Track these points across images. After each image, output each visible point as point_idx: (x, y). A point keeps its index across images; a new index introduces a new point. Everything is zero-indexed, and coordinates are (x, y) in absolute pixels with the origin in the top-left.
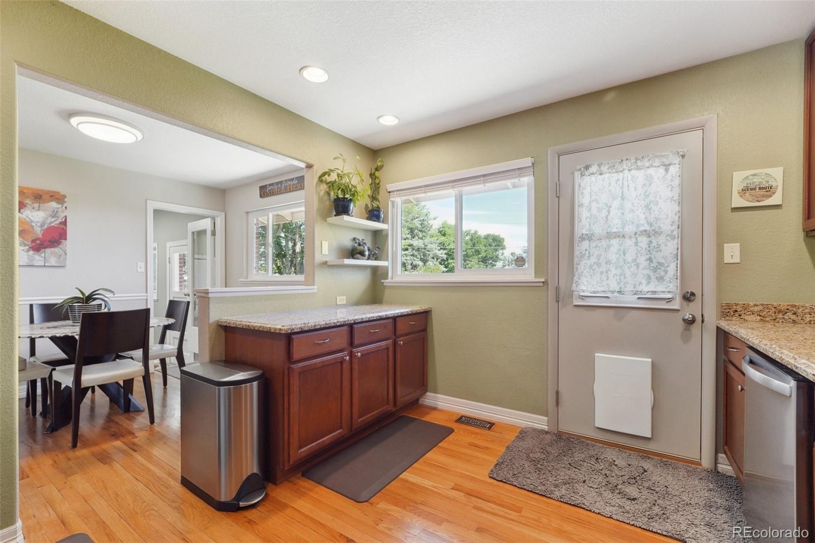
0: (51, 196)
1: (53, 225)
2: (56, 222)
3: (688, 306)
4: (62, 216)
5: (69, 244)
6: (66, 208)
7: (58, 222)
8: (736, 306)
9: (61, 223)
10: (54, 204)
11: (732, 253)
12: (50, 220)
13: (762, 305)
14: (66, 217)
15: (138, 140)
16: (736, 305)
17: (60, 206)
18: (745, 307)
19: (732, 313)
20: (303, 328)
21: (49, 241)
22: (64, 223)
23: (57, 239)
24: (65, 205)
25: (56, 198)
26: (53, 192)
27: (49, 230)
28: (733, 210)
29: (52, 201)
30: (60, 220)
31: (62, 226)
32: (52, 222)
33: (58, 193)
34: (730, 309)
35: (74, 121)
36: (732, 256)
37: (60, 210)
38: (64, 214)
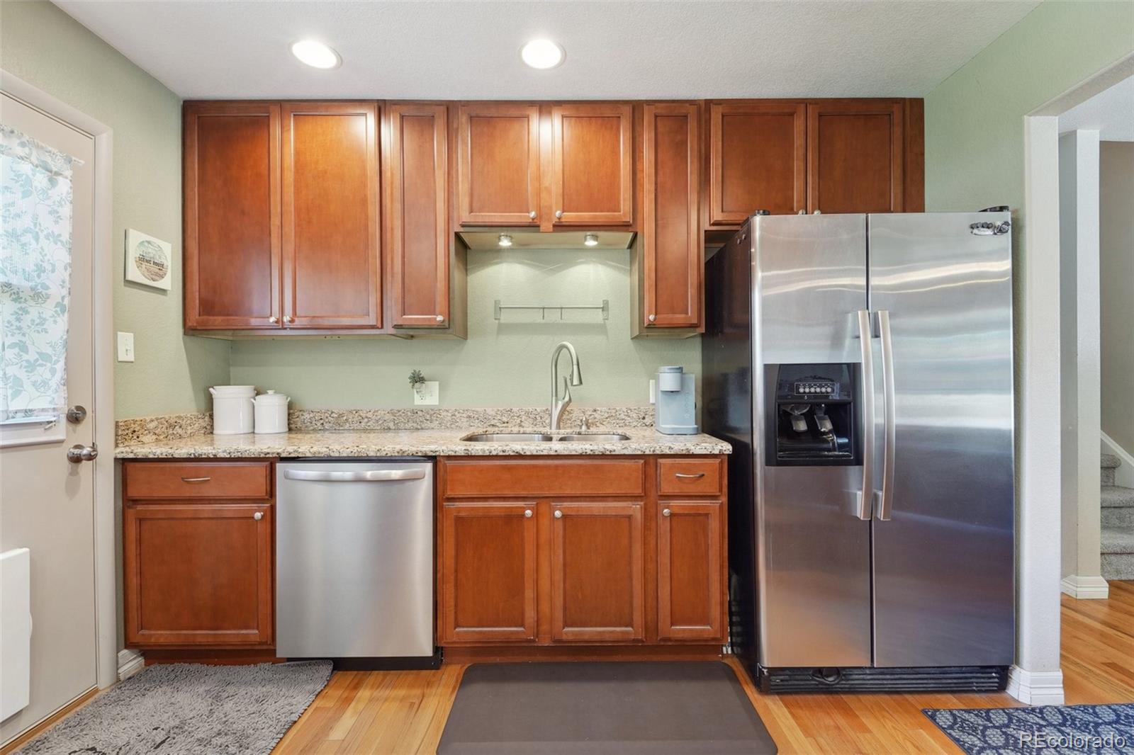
3: (75, 431)
8: (134, 424)
11: (126, 346)
13: (157, 419)
16: (135, 422)
18: (143, 424)
19: (131, 435)
28: (127, 284)
34: (128, 429)
36: (127, 350)
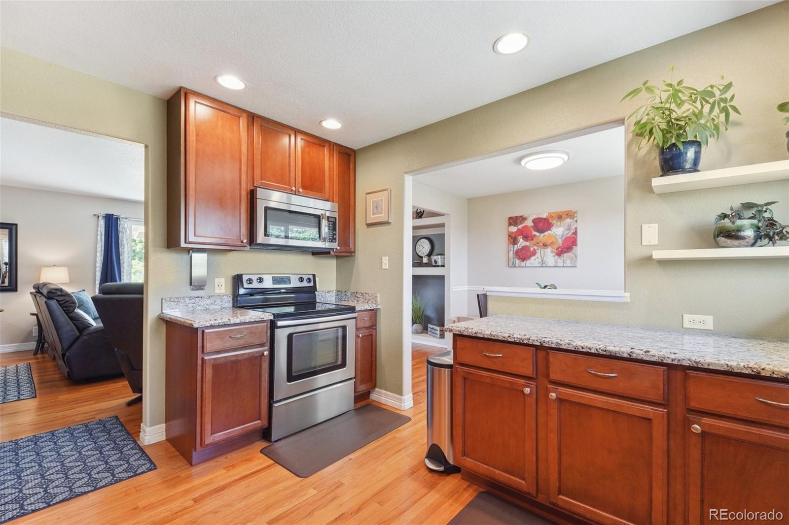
0: (567, 215)
1: (568, 235)
2: (570, 234)
4: (573, 228)
5: (579, 249)
6: (576, 221)
7: (571, 233)
9: (573, 234)
10: (568, 220)
12: (567, 232)
14: (576, 228)
15: (565, 160)
17: (572, 221)
20: (462, 332)
21: (566, 248)
22: (575, 233)
23: (570, 245)
24: (576, 219)
25: (570, 216)
26: (568, 211)
27: (567, 239)
29: (567, 218)
30: (572, 231)
31: (574, 236)
32: (567, 234)
33: (571, 211)
35: (523, 162)
37: (572, 224)
38: (576, 226)
